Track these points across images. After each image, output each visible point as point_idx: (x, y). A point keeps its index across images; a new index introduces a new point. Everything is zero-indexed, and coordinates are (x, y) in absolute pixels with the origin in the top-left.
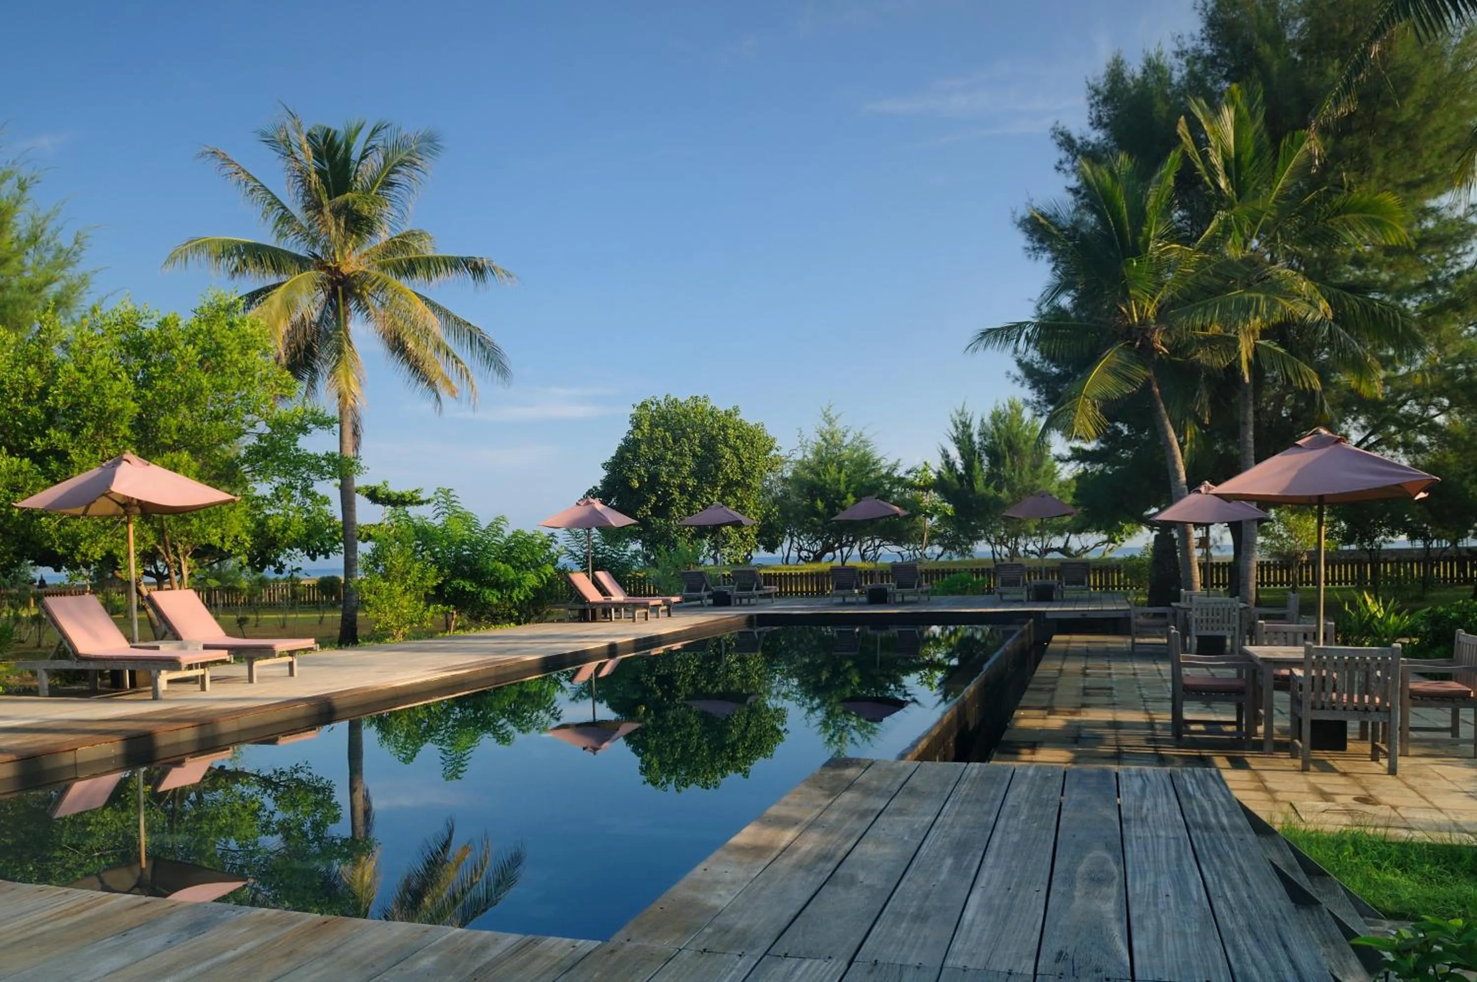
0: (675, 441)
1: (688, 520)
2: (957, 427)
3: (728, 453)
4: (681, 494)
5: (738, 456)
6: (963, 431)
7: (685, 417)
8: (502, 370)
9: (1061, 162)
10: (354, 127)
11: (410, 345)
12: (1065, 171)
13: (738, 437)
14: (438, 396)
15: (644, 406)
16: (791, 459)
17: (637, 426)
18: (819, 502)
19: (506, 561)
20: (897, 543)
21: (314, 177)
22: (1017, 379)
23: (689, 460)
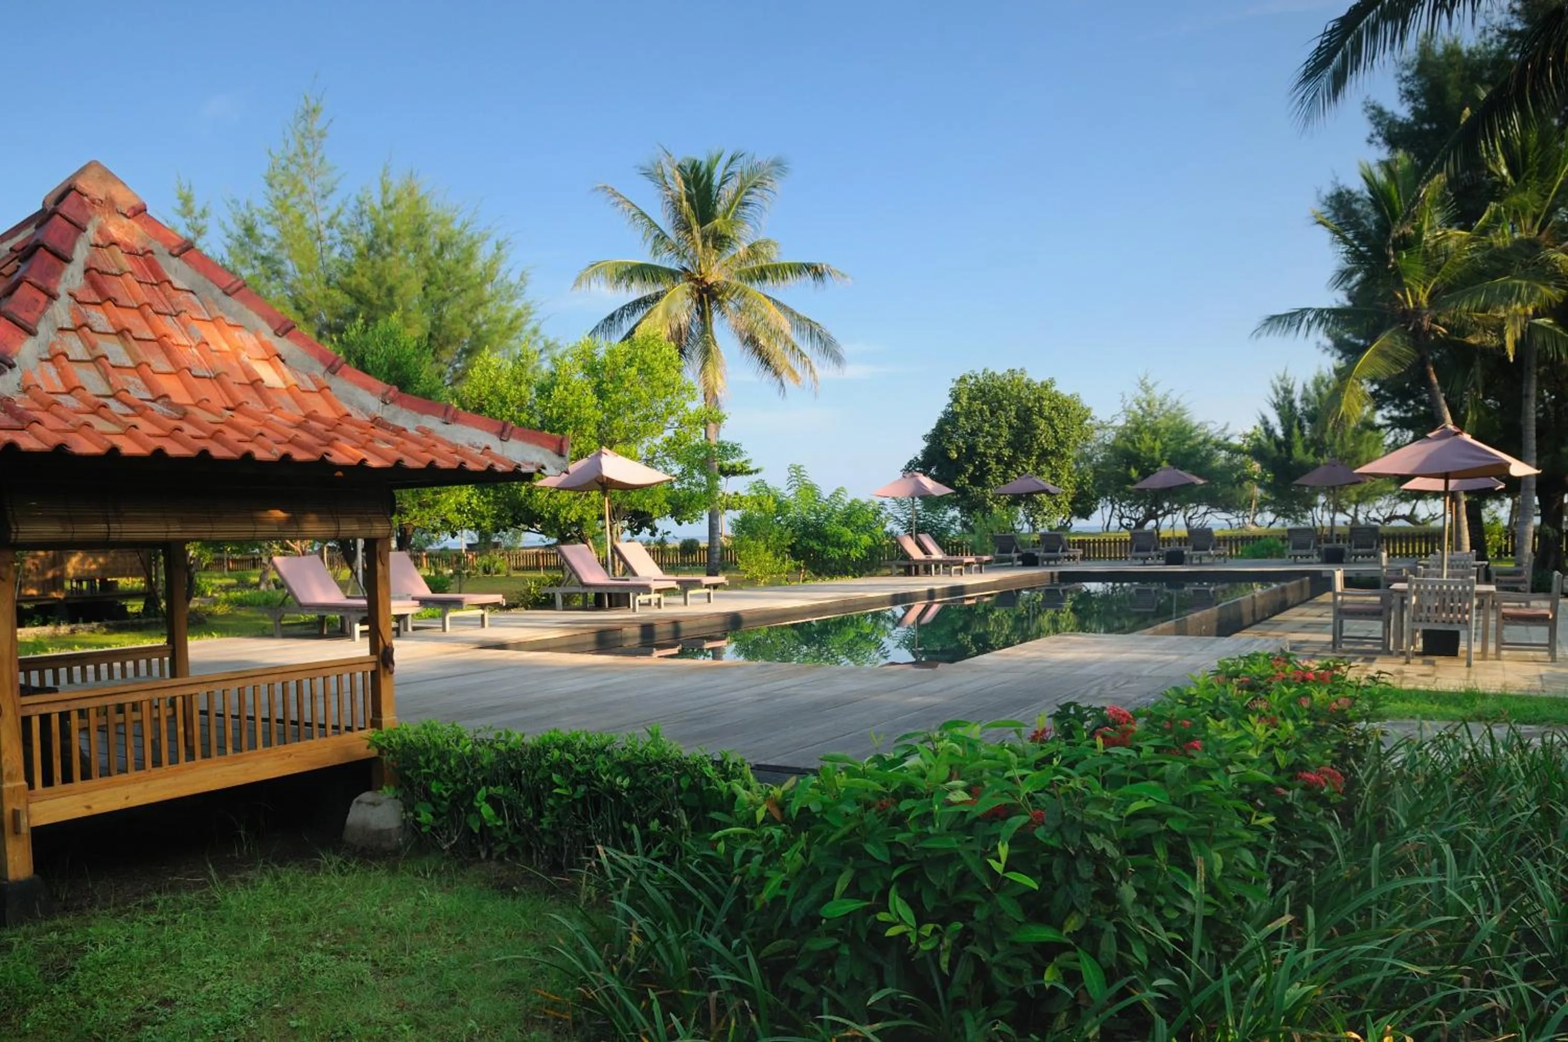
0: (992, 413)
1: (1003, 488)
2: (1277, 393)
3: (1043, 424)
4: (997, 463)
5: (1053, 427)
6: (1284, 398)
7: (1002, 389)
8: (838, 359)
9: (1372, 136)
10: (715, 157)
11: (761, 342)
12: (1377, 144)
13: (1053, 409)
14: (782, 385)
15: (963, 380)
16: (1114, 424)
17: (956, 400)
18: (1133, 470)
19: (846, 524)
20: (1226, 509)
21: (685, 203)
22: (1327, 349)
23: (1005, 432)
